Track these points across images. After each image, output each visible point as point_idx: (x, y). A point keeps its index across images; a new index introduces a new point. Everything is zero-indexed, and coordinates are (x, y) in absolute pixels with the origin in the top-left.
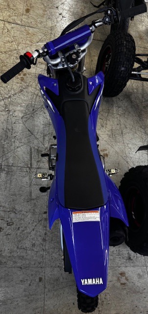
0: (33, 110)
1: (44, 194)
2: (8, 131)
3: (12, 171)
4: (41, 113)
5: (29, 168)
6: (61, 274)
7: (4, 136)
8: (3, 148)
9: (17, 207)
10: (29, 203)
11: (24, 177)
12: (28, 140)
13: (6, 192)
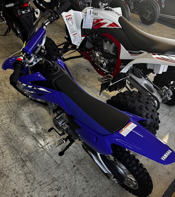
0: (14, 112)
1: (63, 156)
2: (7, 135)
3: (32, 157)
4: (21, 111)
5: (42, 148)
6: (113, 192)
7: (8, 140)
8: (14, 147)
9: (54, 176)
10: (60, 168)
11: (43, 155)
12: (26, 132)
13: (39, 172)
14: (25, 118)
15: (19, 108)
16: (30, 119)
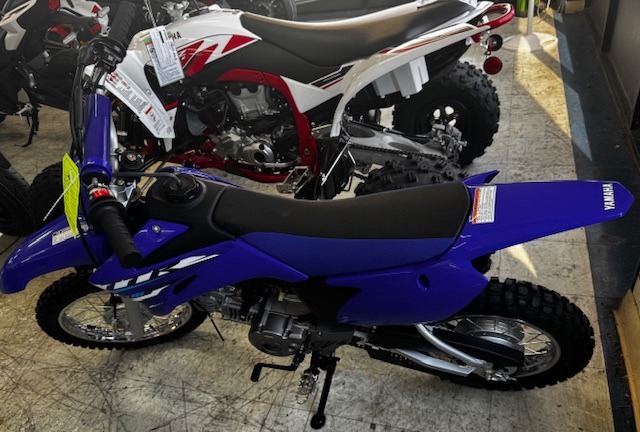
14: (148, 404)
15: (111, 391)
16: (161, 397)
